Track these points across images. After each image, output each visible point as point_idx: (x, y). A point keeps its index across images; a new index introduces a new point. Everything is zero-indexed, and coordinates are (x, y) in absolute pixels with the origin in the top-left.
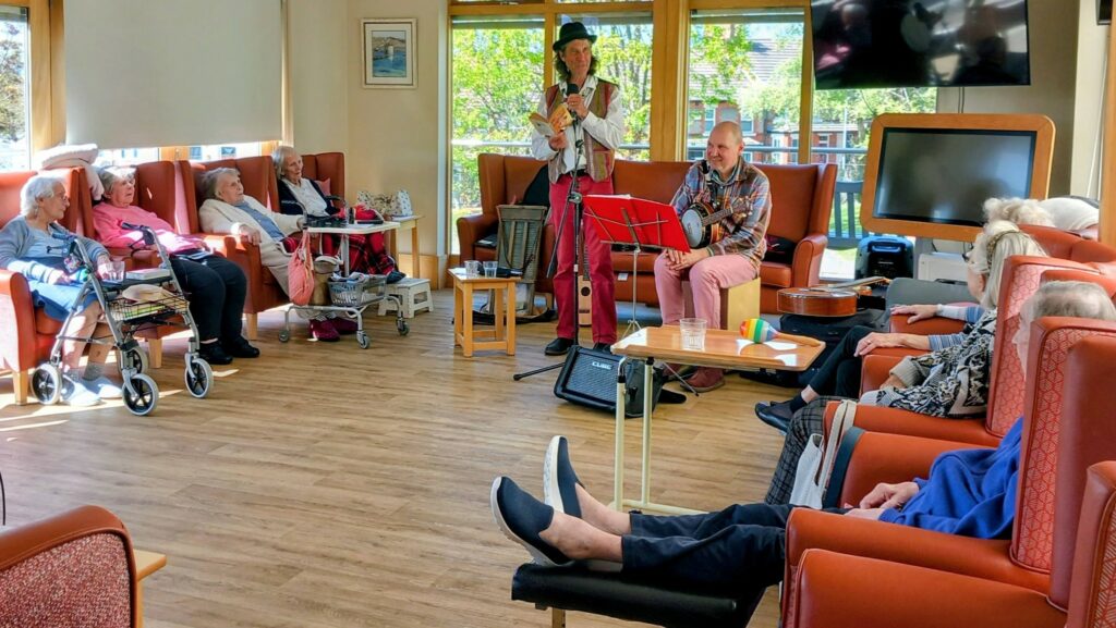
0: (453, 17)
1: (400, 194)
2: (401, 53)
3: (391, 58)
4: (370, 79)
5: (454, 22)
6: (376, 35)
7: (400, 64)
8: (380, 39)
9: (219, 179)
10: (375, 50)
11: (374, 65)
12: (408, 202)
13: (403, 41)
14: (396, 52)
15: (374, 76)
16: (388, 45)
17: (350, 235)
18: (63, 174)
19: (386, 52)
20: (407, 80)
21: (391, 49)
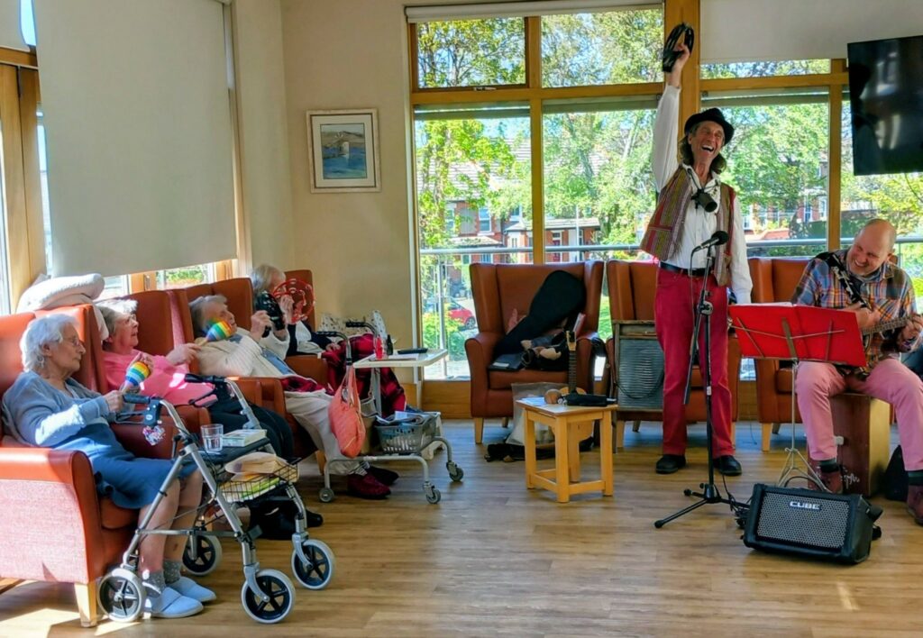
0: (416, 106)
1: (375, 315)
2: (358, 151)
3: (347, 156)
4: (321, 181)
5: (416, 112)
6: (327, 129)
7: (357, 163)
8: (330, 134)
9: (204, 310)
10: (325, 148)
11: (325, 165)
12: (383, 325)
13: (361, 136)
14: (353, 148)
15: (325, 178)
16: (343, 141)
17: (381, 369)
18: (73, 313)
19: (341, 149)
20: (369, 181)
21: (346, 146)
